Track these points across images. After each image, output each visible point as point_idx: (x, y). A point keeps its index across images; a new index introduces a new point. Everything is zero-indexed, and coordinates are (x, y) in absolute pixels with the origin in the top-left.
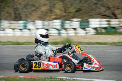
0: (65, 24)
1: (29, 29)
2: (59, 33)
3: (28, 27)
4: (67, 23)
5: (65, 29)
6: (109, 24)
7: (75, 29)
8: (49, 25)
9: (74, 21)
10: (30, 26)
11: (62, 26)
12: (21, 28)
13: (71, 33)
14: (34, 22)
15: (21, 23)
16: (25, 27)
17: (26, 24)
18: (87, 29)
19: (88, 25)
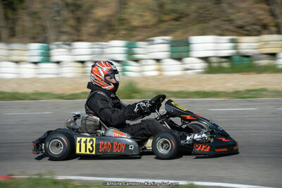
0: (136, 50)
1: (58, 62)
2: (123, 71)
3: (55, 58)
4: (140, 46)
5: (137, 61)
6: (235, 48)
7: (158, 60)
8: (102, 53)
9: (156, 42)
10: (59, 53)
11: (130, 54)
12: (37, 59)
13: (150, 70)
14: (69, 45)
15: (35, 48)
16: (47, 58)
17: (49, 49)
18: (187, 60)
19: (188, 51)
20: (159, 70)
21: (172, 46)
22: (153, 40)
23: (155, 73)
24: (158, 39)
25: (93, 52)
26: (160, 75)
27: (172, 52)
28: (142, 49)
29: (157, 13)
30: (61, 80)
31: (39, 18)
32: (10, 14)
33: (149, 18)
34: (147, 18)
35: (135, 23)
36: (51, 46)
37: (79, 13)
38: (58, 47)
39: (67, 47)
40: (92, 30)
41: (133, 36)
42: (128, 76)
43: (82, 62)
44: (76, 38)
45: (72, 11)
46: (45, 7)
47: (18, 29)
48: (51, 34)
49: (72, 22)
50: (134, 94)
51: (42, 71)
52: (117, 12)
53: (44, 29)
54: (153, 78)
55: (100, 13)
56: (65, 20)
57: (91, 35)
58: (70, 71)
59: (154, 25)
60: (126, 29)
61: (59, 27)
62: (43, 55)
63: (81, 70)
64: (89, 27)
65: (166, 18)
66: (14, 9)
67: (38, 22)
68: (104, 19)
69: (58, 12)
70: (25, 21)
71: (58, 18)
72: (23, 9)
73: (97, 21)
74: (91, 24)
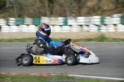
0: (105, 20)
1: (70, 26)
2: (99, 29)
3: (69, 24)
4: (107, 18)
5: (105, 25)
7: (115, 25)
8: (90, 22)
9: (114, 17)
10: (71, 21)
11: (102, 22)
12: (61, 24)
13: (111, 29)
14: (76, 18)
15: (61, 19)
16: (66, 23)
17: (67, 20)
20: (115, 29)
21: (121, 19)
22: (113, 16)
23: (114, 31)
24: (115, 15)
25: (86, 21)
26: (116, 31)
27: (121, 21)
28: (108, 20)
29: (115, 4)
30: (72, 33)
31: (63, 6)
32: (51, 5)
33: (112, 6)
34: (111, 6)
35: (105, 8)
36: (68, 19)
37: (80, 4)
38: (71, 19)
39: (75, 19)
40: (86, 12)
41: (104, 14)
42: (101, 32)
43: (81, 26)
44: (79, 15)
45: (77, 3)
46: (65, 2)
47: (54, 11)
48: (68, 13)
49: (77, 8)
50: (104, 40)
51: (63, 29)
52: (97, 4)
53: (65, 11)
54: (113, 32)
55: (90, 4)
56: (74, 7)
57: (85, 14)
58: (75, 29)
59: (114, 9)
60: (101, 11)
61: (71, 10)
62: (64, 22)
63: (80, 29)
64: (84, 10)
65: (119, 6)
66: (52, 3)
67: (62, 8)
68: (91, 7)
69: (71, 4)
70: (57, 8)
71: (71, 6)
72: (56, 2)
73: (88, 7)
74: (86, 9)
